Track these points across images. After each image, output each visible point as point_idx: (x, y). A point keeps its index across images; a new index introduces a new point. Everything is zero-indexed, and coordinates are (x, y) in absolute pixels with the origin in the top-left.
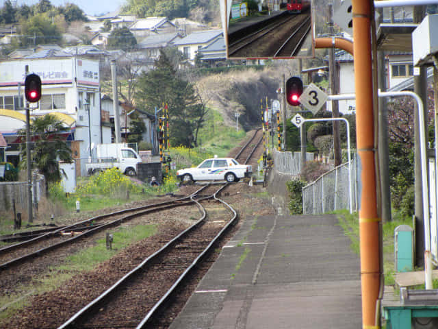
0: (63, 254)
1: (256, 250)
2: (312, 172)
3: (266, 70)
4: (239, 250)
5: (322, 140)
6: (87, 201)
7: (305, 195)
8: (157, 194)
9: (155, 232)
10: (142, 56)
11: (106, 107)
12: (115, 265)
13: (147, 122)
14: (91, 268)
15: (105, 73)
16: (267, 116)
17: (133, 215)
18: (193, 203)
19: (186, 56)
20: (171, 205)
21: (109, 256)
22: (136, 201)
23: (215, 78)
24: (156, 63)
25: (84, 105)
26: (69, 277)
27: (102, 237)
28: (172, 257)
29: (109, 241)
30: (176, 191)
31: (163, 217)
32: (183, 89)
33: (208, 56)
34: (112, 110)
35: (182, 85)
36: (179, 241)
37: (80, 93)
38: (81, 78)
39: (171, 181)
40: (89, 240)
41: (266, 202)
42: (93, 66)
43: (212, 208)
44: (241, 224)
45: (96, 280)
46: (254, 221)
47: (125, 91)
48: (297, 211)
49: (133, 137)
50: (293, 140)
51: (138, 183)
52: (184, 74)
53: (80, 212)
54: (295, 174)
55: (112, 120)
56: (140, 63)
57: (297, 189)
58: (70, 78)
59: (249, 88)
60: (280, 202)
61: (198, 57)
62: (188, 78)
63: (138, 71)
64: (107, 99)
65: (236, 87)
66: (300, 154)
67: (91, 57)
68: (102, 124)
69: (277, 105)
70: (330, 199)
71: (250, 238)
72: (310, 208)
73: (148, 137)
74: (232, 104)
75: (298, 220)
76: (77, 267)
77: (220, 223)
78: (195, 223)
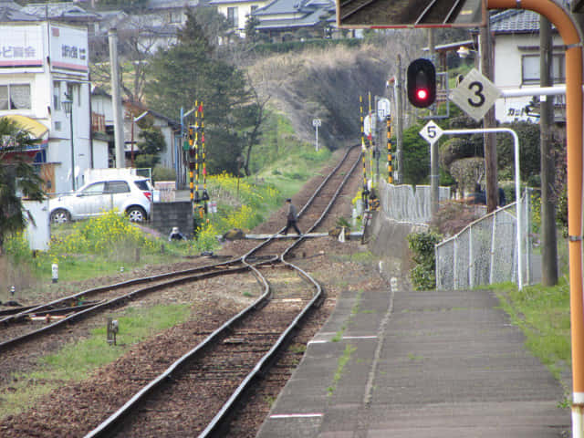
0: (35, 352)
1: (365, 350)
2: (449, 221)
3: (365, 48)
4: (335, 347)
5: (463, 165)
6: (69, 264)
7: (440, 257)
8: (186, 253)
9: (187, 317)
10: (157, 23)
11: (101, 107)
12: (125, 371)
13: (167, 133)
14: (85, 377)
15: (98, 50)
16: (368, 126)
17: (148, 288)
18: (246, 270)
19: (231, 22)
20: (211, 273)
21: (112, 356)
22: (150, 266)
23: (278, 59)
24: (179, 34)
25: (64, 103)
26: (47, 390)
27: (99, 324)
28: (218, 360)
29: (113, 332)
30: (218, 250)
31: (200, 293)
32: (226, 78)
33: (269, 21)
34: (111, 113)
35: (226, 72)
36: (228, 332)
37: (56, 84)
38: (58, 57)
39: (208, 233)
40: (77, 328)
41: (367, 269)
42: (77, 38)
43: (278, 277)
44: (329, 305)
45: (91, 396)
46: (356, 300)
47: (129, 81)
48: (426, 284)
49: (145, 157)
50: (414, 165)
51: (153, 235)
52: (227, 51)
53: (59, 283)
54: (420, 223)
55: (109, 130)
56: (155, 34)
57: (426, 247)
58: (39, 57)
59: (337, 77)
60: (395, 274)
61: (252, 24)
62: (234, 60)
63: (151, 47)
64: (100, 94)
65: (315, 76)
66: (427, 189)
67: (73, 22)
68: (93, 135)
69: (385, 106)
70: (482, 267)
71: (352, 328)
72: (447, 280)
73: (169, 158)
74: (309, 104)
75: (428, 298)
76: (59, 373)
77: (295, 303)
78: (253, 302)
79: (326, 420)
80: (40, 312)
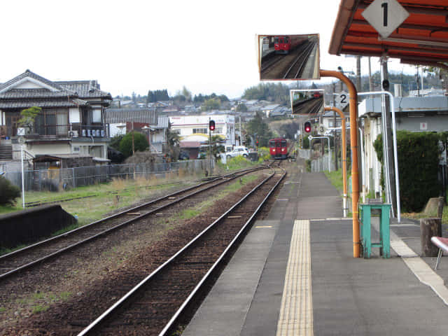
0: (224, 186)
1: (297, 185)
2: (314, 157)
3: (294, 120)
4: (290, 184)
5: (316, 145)
6: (231, 167)
7: (312, 165)
8: (257, 164)
9: (257, 178)
10: (249, 114)
11: (237, 132)
12: (244, 190)
13: (252, 138)
14: (235, 191)
15: (237, 120)
16: (296, 136)
17: (248, 172)
18: (269, 168)
19: (265, 114)
20: (261, 168)
21: (241, 187)
22: (249, 167)
23: (277, 122)
24: (255, 117)
25: (229, 132)
26: (227, 194)
27: (238, 179)
28: (264, 187)
29: (241, 181)
30: (263, 164)
31: (259, 173)
32: (264, 126)
33: (273, 114)
34: (239, 134)
35: (264, 125)
36: (266, 181)
37: (228, 128)
38: (228, 122)
39: (261, 160)
40: (233, 181)
41: (296, 168)
42: (232, 118)
43: (276, 170)
44: (288, 175)
45: (237, 195)
46: (294, 174)
47: (243, 127)
48: (309, 170)
49: (247, 143)
50: (306, 145)
51: (249, 161)
52: (264, 120)
53: (229, 171)
54: (308, 158)
55: (239, 137)
56: (249, 117)
57: (309, 163)
58: (224, 122)
59: (289, 126)
60: (302, 169)
61: (270, 114)
62: (266, 122)
63: (248, 119)
64: (237, 130)
65: (284, 125)
66: (309, 150)
67: (231, 114)
68: (236, 139)
69: (299, 132)
70: (321, 166)
71: (293, 180)
72: (314, 169)
73: (252, 143)
74: (282, 132)
75: (309, 174)
76: (229, 190)
77: (280, 175)
78: (271, 175)
79: (289, 201)
80: (227, 177)
